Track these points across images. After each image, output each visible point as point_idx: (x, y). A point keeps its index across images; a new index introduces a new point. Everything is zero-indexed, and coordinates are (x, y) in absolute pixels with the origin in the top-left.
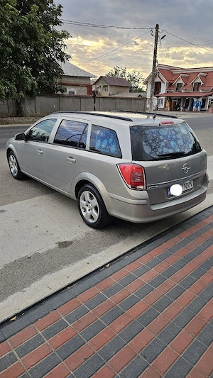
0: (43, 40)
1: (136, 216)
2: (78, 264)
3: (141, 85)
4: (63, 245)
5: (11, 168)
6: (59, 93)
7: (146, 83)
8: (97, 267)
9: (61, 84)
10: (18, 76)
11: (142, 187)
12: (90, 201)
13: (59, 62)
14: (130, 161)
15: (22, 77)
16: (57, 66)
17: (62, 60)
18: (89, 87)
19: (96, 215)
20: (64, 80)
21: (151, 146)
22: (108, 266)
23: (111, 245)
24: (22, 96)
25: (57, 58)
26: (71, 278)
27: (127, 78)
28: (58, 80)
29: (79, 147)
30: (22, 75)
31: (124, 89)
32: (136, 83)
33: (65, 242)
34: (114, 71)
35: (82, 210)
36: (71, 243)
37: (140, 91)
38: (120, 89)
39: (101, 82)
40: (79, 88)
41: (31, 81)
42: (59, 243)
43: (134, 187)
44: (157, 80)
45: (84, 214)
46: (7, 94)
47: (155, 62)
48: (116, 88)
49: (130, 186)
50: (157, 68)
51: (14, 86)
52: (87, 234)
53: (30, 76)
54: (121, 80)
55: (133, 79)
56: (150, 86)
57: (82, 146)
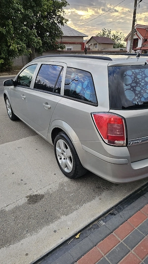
0: (46, 7)
1: (114, 176)
2: (44, 231)
3: (122, 42)
4: (34, 199)
5: (8, 110)
6: (60, 49)
7: (126, 40)
8: (65, 238)
9: (61, 43)
10: (28, 37)
11: (121, 142)
12: (65, 149)
13: (60, 25)
14: (107, 109)
15: (30, 37)
16: (58, 29)
17: (62, 24)
18: (82, 44)
19: (71, 165)
20: (64, 40)
21: (134, 91)
22: (77, 236)
23: (85, 202)
24: (30, 52)
25: (58, 22)
26: (30, 256)
27: (112, 38)
28: (59, 40)
29: (55, 92)
30: (30, 35)
31: (109, 46)
32: (119, 41)
33: (36, 196)
34: (102, 32)
35: (59, 158)
36: (42, 196)
37: (122, 46)
38: (106, 46)
39: (92, 41)
40: (75, 45)
41: (37, 40)
42: (30, 196)
43: (112, 142)
44: (135, 37)
45: (60, 161)
46: (20, 51)
47: (134, 21)
48: (103, 45)
49: (106, 141)
50: (135, 28)
51: (25, 45)
52: (62, 185)
53: (36, 37)
54: (108, 39)
55: (116, 37)
56: (129, 42)
57: (57, 91)
